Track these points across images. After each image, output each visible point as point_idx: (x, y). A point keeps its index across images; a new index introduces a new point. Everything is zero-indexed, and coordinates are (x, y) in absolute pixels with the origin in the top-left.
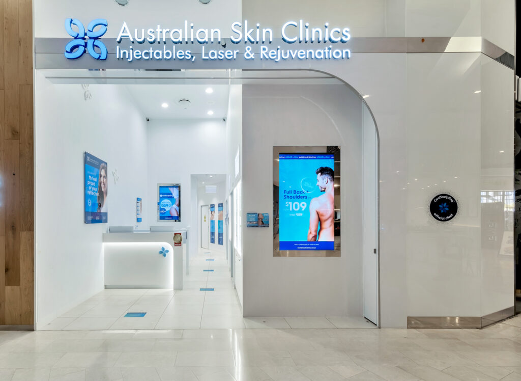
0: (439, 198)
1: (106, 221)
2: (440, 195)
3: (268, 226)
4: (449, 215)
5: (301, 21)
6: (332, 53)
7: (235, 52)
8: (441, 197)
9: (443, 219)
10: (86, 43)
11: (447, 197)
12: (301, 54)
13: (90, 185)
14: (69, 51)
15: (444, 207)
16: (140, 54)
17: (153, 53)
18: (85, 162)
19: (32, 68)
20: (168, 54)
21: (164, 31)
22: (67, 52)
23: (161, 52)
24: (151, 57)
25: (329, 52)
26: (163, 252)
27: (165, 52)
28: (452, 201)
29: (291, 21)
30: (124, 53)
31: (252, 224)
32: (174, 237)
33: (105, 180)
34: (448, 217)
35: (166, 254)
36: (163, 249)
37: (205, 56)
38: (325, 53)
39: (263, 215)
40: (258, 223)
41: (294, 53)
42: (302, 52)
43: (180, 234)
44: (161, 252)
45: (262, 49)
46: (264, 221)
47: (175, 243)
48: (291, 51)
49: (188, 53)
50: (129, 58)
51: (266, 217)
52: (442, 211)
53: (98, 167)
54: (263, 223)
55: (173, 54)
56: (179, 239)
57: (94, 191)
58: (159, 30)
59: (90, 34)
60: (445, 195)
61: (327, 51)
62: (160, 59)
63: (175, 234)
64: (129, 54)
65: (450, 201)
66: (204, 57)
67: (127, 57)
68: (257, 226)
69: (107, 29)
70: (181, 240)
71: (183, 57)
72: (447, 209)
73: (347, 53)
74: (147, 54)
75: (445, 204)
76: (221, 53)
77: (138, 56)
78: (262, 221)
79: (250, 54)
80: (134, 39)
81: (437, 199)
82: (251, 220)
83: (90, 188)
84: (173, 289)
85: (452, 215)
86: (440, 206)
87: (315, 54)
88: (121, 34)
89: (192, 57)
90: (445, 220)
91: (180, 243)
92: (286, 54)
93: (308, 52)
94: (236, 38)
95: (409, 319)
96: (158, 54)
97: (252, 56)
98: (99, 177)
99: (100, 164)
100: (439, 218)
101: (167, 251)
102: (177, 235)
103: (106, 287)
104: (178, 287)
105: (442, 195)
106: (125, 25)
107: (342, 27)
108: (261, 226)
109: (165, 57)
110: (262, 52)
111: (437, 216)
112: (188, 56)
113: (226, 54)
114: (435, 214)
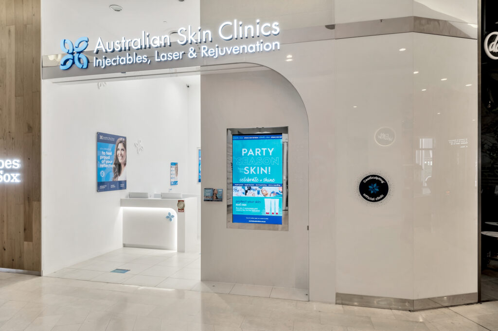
0: (368, 179)
1: (125, 188)
2: (370, 176)
3: (222, 201)
4: (379, 196)
5: (235, 21)
6: (263, 46)
7: (181, 53)
8: (371, 178)
9: (373, 199)
10: (74, 57)
11: (377, 178)
12: (236, 50)
13: (103, 159)
14: (63, 64)
15: (374, 188)
16: (110, 61)
17: (119, 60)
18: (99, 140)
19: (40, 79)
20: (130, 60)
21: (127, 42)
22: (62, 65)
23: (125, 59)
24: (118, 63)
25: (260, 46)
26: (169, 217)
27: (128, 59)
28: (382, 182)
29: (226, 21)
30: (99, 62)
31: (208, 199)
32: (178, 204)
33: (123, 152)
34: (378, 198)
35: (172, 219)
36: (169, 214)
37: (158, 58)
38: (256, 47)
39: (217, 190)
40: (212, 197)
41: (229, 50)
42: (236, 48)
43: (183, 201)
44: (168, 217)
45: (202, 49)
46: (218, 196)
47: (179, 209)
48: (227, 48)
49: (145, 57)
50: (102, 65)
51: (220, 192)
52: (372, 192)
53: (114, 143)
54: (217, 198)
55: (133, 59)
56: (182, 206)
57: (108, 164)
58: (123, 41)
59: (76, 50)
60: (375, 176)
61: (258, 45)
62: (124, 64)
63: (179, 201)
64: (102, 62)
65: (380, 181)
66: (157, 60)
67: (101, 65)
68: (212, 201)
69: (88, 44)
70: (184, 206)
71: (141, 61)
72: (377, 190)
73: (276, 45)
74: (115, 61)
75: (375, 185)
76: (170, 55)
77: (108, 63)
78: (216, 196)
79: (193, 53)
80: (106, 50)
81: (367, 180)
82: (207, 194)
83: (103, 162)
84: (176, 251)
85: (382, 196)
86: (370, 187)
87: (247, 49)
88: (97, 47)
89: (148, 60)
90: (375, 201)
91: (183, 209)
92: (222, 51)
93: (241, 47)
94: (181, 41)
95: (338, 295)
96: (122, 61)
97: (194, 55)
98: (115, 150)
99: (116, 140)
100: (369, 198)
101: (173, 216)
102: (181, 202)
103: (124, 246)
104: (181, 250)
105: (372, 176)
106: (99, 40)
107: (271, 22)
108: (216, 201)
109: (128, 62)
110: (203, 51)
111: (367, 196)
112: (145, 60)
113: (174, 56)
114: (364, 195)
